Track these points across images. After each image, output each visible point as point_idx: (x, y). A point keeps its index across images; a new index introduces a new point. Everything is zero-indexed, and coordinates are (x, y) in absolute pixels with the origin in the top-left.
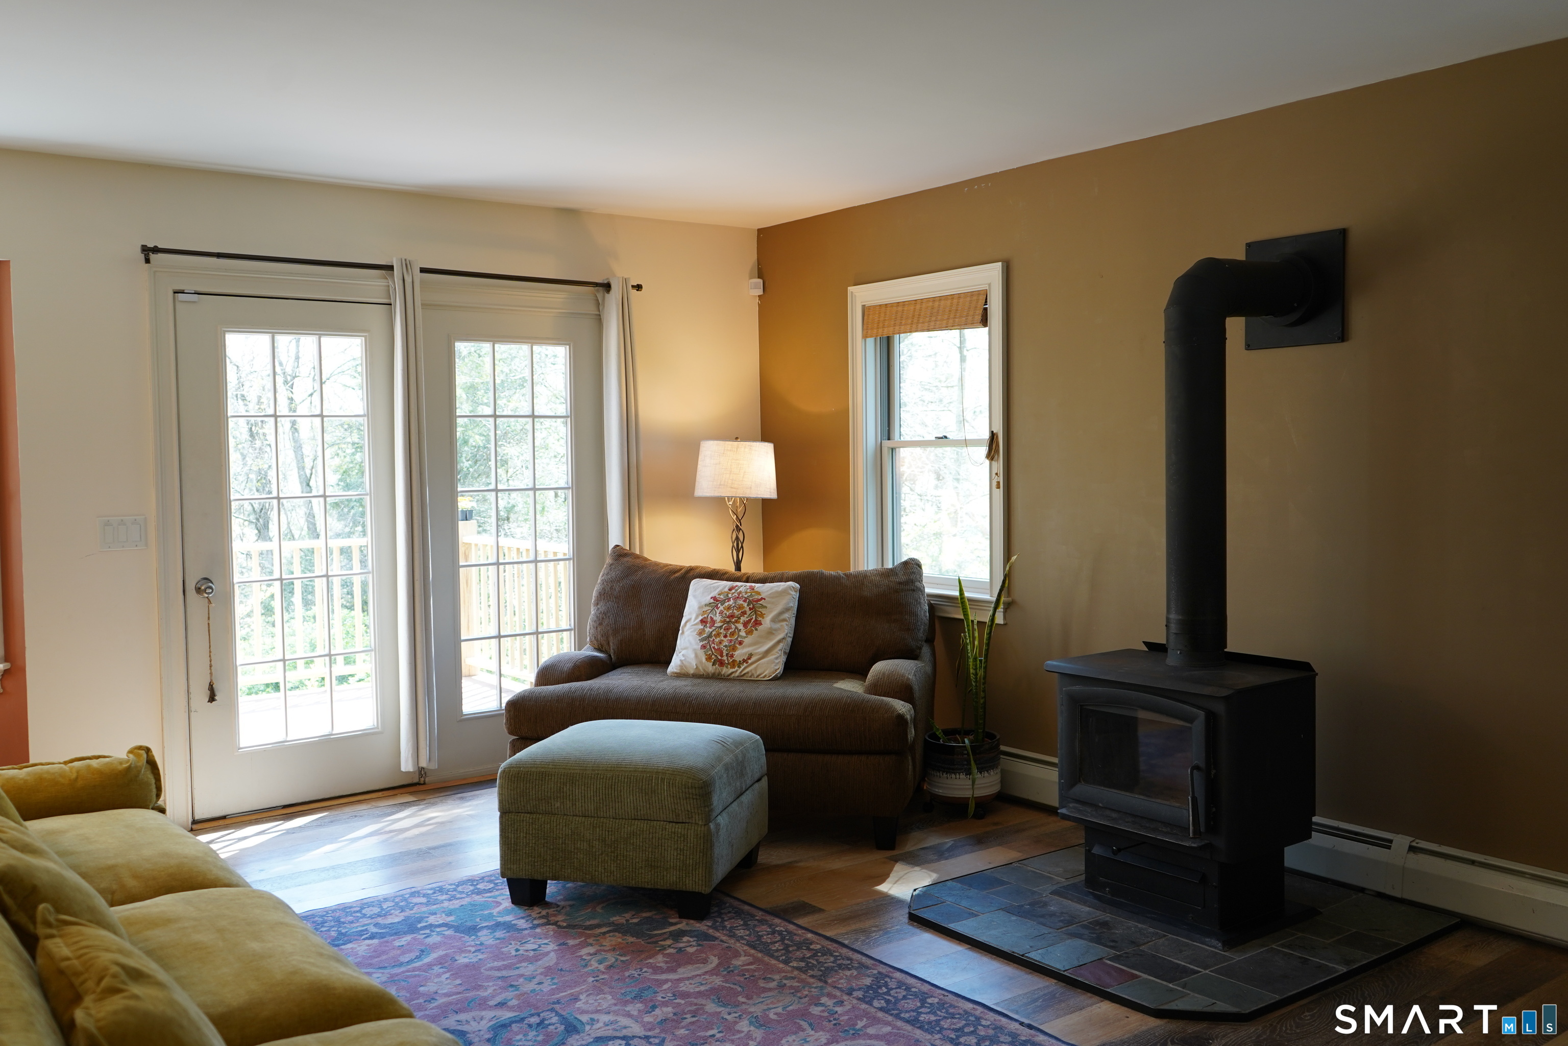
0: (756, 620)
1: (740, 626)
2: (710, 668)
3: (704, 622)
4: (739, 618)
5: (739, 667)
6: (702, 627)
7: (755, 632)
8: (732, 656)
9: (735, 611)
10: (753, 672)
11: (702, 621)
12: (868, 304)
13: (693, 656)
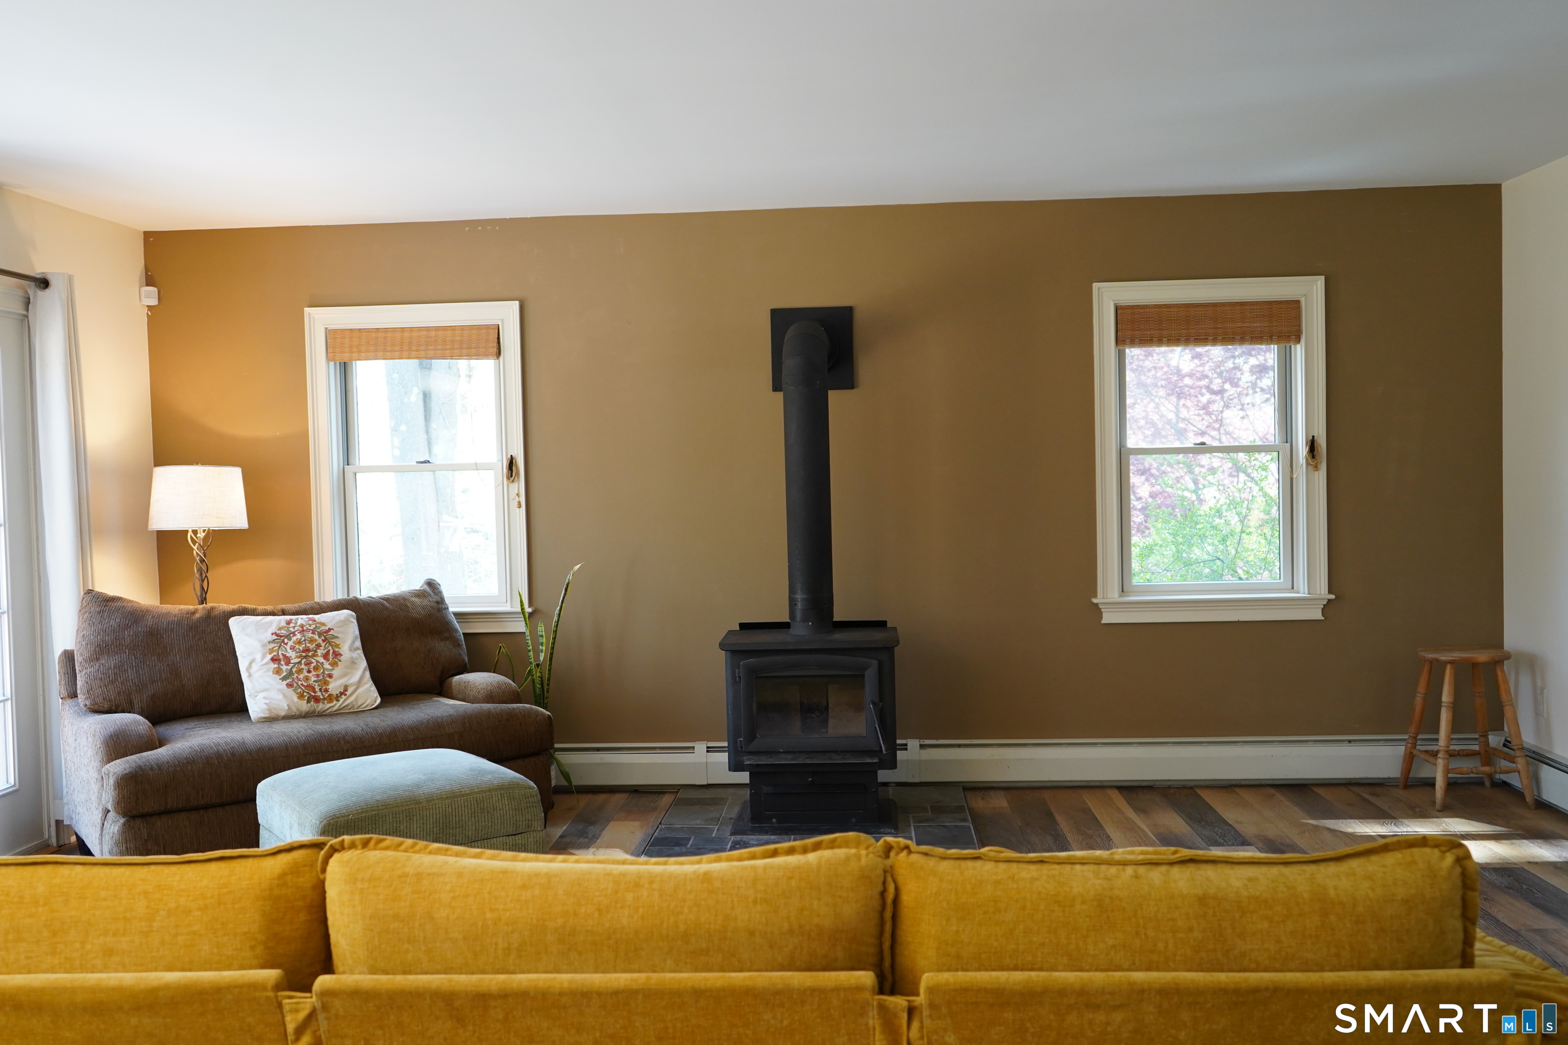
0: (334, 652)
1: (321, 660)
2: (304, 706)
3: (276, 660)
4: (316, 651)
5: (338, 700)
6: (276, 666)
7: (339, 663)
8: (326, 691)
9: (308, 645)
10: (354, 703)
11: (273, 660)
12: (330, 327)
13: (280, 697)
